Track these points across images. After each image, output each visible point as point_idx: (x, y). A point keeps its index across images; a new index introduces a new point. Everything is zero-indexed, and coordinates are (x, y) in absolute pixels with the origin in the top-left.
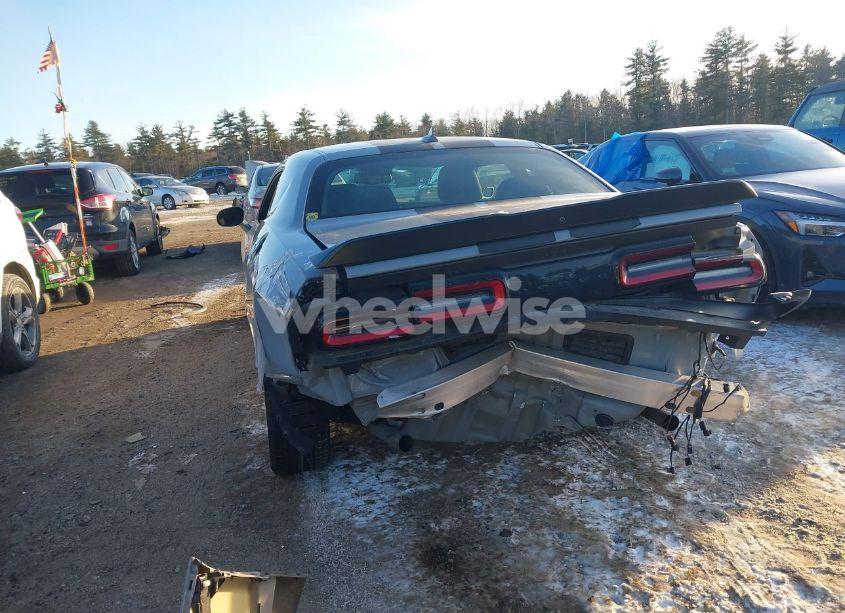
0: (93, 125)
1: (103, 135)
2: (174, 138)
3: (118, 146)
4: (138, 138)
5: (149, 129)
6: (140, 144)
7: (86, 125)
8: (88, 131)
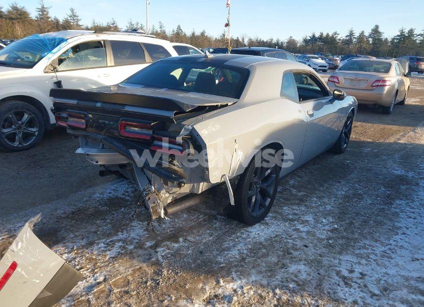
0: (377, 27)
1: (380, 33)
2: (419, 37)
3: (387, 39)
4: (398, 36)
5: (406, 31)
6: (397, 39)
7: (373, 27)
8: (373, 30)
